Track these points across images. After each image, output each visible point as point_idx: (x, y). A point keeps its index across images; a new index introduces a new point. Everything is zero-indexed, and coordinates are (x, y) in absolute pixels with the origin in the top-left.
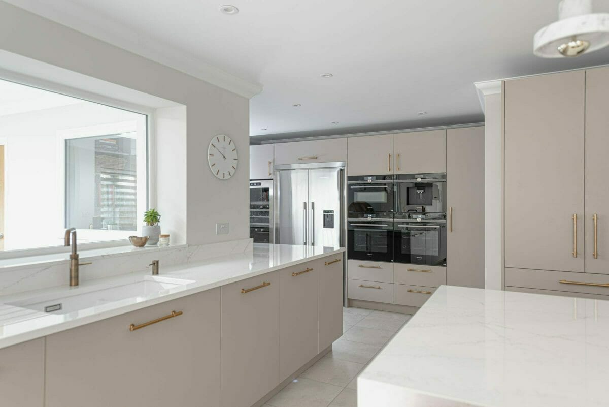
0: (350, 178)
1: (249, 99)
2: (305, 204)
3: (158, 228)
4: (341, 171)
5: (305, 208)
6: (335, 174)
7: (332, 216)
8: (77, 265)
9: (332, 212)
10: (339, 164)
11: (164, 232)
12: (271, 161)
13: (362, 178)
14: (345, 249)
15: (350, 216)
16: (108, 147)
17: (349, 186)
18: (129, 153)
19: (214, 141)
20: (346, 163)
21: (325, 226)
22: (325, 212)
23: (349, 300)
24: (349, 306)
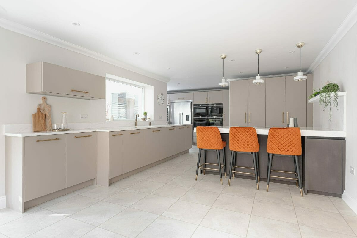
0: (194, 105)
1: (166, 83)
2: (180, 113)
3: (147, 116)
4: (192, 103)
5: (180, 115)
6: (190, 104)
7: (189, 117)
8: (137, 122)
9: (189, 115)
10: (191, 101)
11: (148, 117)
12: (169, 99)
13: (198, 105)
14: (193, 124)
15: (194, 117)
16: (121, 95)
17: (194, 107)
18: (126, 97)
19: (159, 95)
20: (193, 100)
21: (186, 120)
22: (186, 116)
23: (194, 143)
24: (194, 145)
